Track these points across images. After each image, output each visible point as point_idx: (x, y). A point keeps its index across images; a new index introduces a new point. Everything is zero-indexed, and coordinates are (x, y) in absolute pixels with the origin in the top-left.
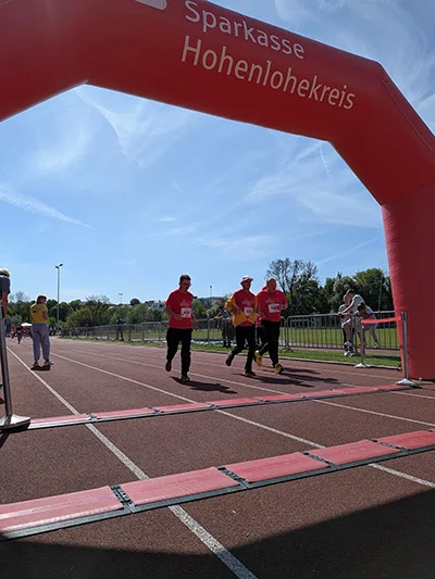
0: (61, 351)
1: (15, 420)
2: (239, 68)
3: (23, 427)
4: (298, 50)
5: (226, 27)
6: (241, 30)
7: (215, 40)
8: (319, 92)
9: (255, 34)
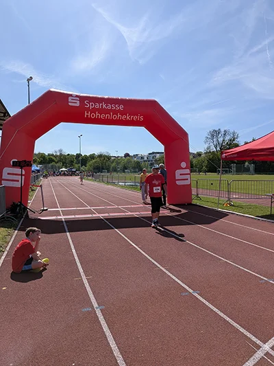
0: (73, 188)
1: (45, 208)
2: (102, 116)
3: (46, 210)
4: (121, 107)
5: (98, 106)
6: (102, 106)
7: (94, 110)
8: (130, 118)
9: (106, 106)
